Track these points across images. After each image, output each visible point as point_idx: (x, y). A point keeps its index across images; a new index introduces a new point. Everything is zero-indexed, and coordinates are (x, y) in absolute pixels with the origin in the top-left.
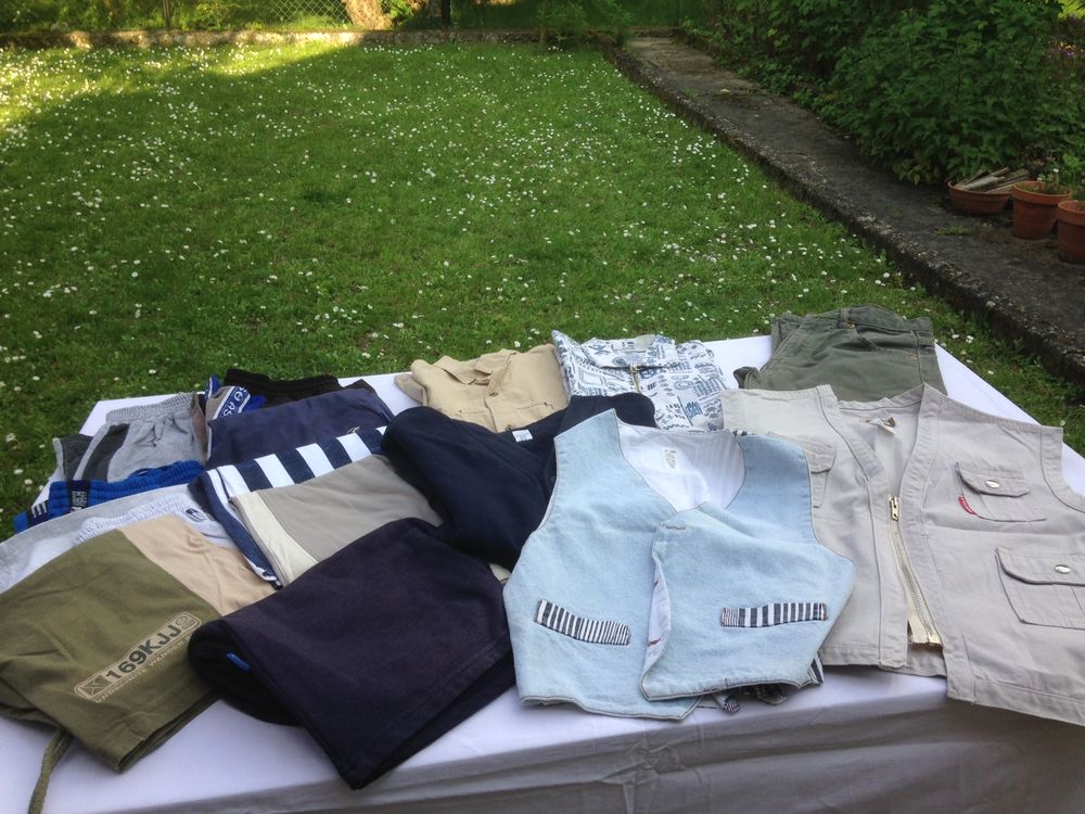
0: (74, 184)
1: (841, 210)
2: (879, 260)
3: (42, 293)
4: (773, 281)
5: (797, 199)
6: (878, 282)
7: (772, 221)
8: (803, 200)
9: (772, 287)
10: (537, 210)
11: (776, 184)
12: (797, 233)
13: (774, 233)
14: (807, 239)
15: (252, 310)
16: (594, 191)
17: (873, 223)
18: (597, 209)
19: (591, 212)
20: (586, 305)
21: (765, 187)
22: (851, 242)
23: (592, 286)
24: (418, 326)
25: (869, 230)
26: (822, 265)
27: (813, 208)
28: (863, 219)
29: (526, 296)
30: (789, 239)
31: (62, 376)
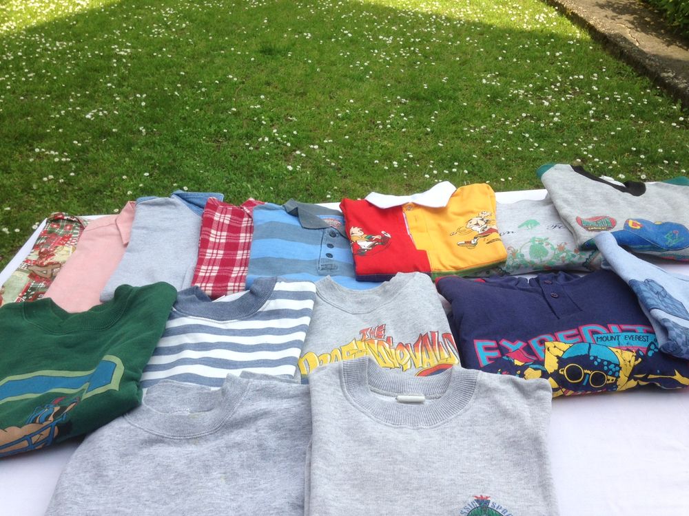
0: (114, 39)
1: (649, 67)
2: (675, 107)
3: (85, 115)
4: (592, 121)
5: (616, 57)
6: (674, 124)
7: (596, 75)
8: (620, 59)
9: (592, 125)
10: (421, 63)
11: (600, 47)
12: (614, 83)
13: (597, 83)
14: (621, 89)
15: (218, 133)
16: (464, 48)
17: (673, 78)
18: (464, 63)
19: (460, 64)
20: (449, 136)
21: (591, 48)
22: (654, 92)
23: (455, 122)
24: (328, 148)
25: (669, 83)
26: (632, 109)
27: (627, 64)
28: (665, 75)
29: (406, 127)
30: (607, 88)
31: (91, 173)
